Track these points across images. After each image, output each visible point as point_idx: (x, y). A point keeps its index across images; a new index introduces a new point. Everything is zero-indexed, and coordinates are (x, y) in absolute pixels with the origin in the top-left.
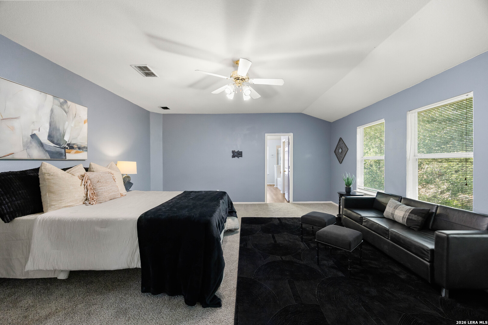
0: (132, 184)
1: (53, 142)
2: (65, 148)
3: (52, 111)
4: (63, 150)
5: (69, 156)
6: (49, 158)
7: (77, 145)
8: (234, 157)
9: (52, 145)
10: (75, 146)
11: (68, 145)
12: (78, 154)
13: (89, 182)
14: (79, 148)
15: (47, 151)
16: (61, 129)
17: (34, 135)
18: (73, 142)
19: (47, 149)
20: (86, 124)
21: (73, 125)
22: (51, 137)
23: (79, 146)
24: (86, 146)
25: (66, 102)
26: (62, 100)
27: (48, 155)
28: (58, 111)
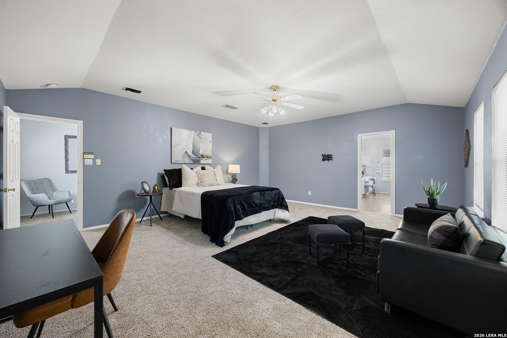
0: (237, 180)
1: (194, 155)
2: (200, 157)
3: (194, 139)
4: (199, 158)
5: (202, 162)
6: (192, 163)
7: (206, 155)
8: (324, 161)
9: (194, 156)
10: (205, 156)
11: (202, 155)
12: (207, 160)
13: (199, 175)
14: (207, 157)
15: (192, 159)
16: (198, 147)
17: (186, 151)
18: (204, 154)
19: (192, 158)
20: (211, 143)
21: (204, 145)
22: (193, 153)
23: (207, 156)
24: (211, 156)
25: (200, 132)
26: (198, 132)
27: (192, 161)
28: (197, 138)
